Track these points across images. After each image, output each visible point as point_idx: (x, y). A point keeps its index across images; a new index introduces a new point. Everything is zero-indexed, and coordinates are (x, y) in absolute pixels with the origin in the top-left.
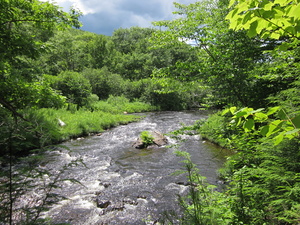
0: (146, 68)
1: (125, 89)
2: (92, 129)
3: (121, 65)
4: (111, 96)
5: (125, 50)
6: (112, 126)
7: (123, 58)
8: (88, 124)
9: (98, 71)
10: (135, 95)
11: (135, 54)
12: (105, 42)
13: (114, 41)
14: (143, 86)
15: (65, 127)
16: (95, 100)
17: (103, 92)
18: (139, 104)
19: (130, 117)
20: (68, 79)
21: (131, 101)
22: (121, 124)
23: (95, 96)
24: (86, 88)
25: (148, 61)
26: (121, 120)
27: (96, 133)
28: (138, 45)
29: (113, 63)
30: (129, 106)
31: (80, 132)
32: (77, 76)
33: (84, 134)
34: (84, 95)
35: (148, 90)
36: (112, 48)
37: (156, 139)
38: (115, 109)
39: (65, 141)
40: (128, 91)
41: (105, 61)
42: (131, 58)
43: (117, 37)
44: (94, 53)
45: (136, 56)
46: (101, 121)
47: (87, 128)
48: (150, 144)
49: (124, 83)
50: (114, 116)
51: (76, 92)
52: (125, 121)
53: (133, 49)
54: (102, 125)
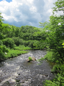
0: (30, 37)
1: (24, 43)
2: (15, 56)
3: (23, 36)
4: (20, 45)
5: (24, 32)
6: (20, 55)
7: (23, 34)
8: (13, 54)
9: (17, 38)
10: (27, 45)
11: (27, 33)
12: (18, 30)
13: (21, 29)
14: (29, 42)
15: (7, 55)
16: (15, 46)
17: (18, 44)
18: (28, 48)
19: (25, 52)
20: (8, 40)
21: (26, 47)
22: (23, 54)
23: (15, 45)
24: (13, 43)
25: (30, 35)
26: (23, 53)
27: (16, 57)
28: (28, 30)
29: (21, 36)
30: (25, 48)
31: (11, 56)
32: (11, 39)
33: (12, 57)
34: (12, 45)
35: (30, 44)
36: (21, 31)
37: (33, 59)
38: (21, 49)
39: (7, 59)
40: (25, 44)
41: (18, 35)
42: (26, 34)
43: (22, 28)
44: (16, 33)
45: (27, 34)
46: (17, 53)
47: (13, 55)
48: (31, 61)
49: (24, 41)
50: (21, 51)
51: (10, 44)
52: (24, 53)
53: (27, 32)
54: (17, 54)
